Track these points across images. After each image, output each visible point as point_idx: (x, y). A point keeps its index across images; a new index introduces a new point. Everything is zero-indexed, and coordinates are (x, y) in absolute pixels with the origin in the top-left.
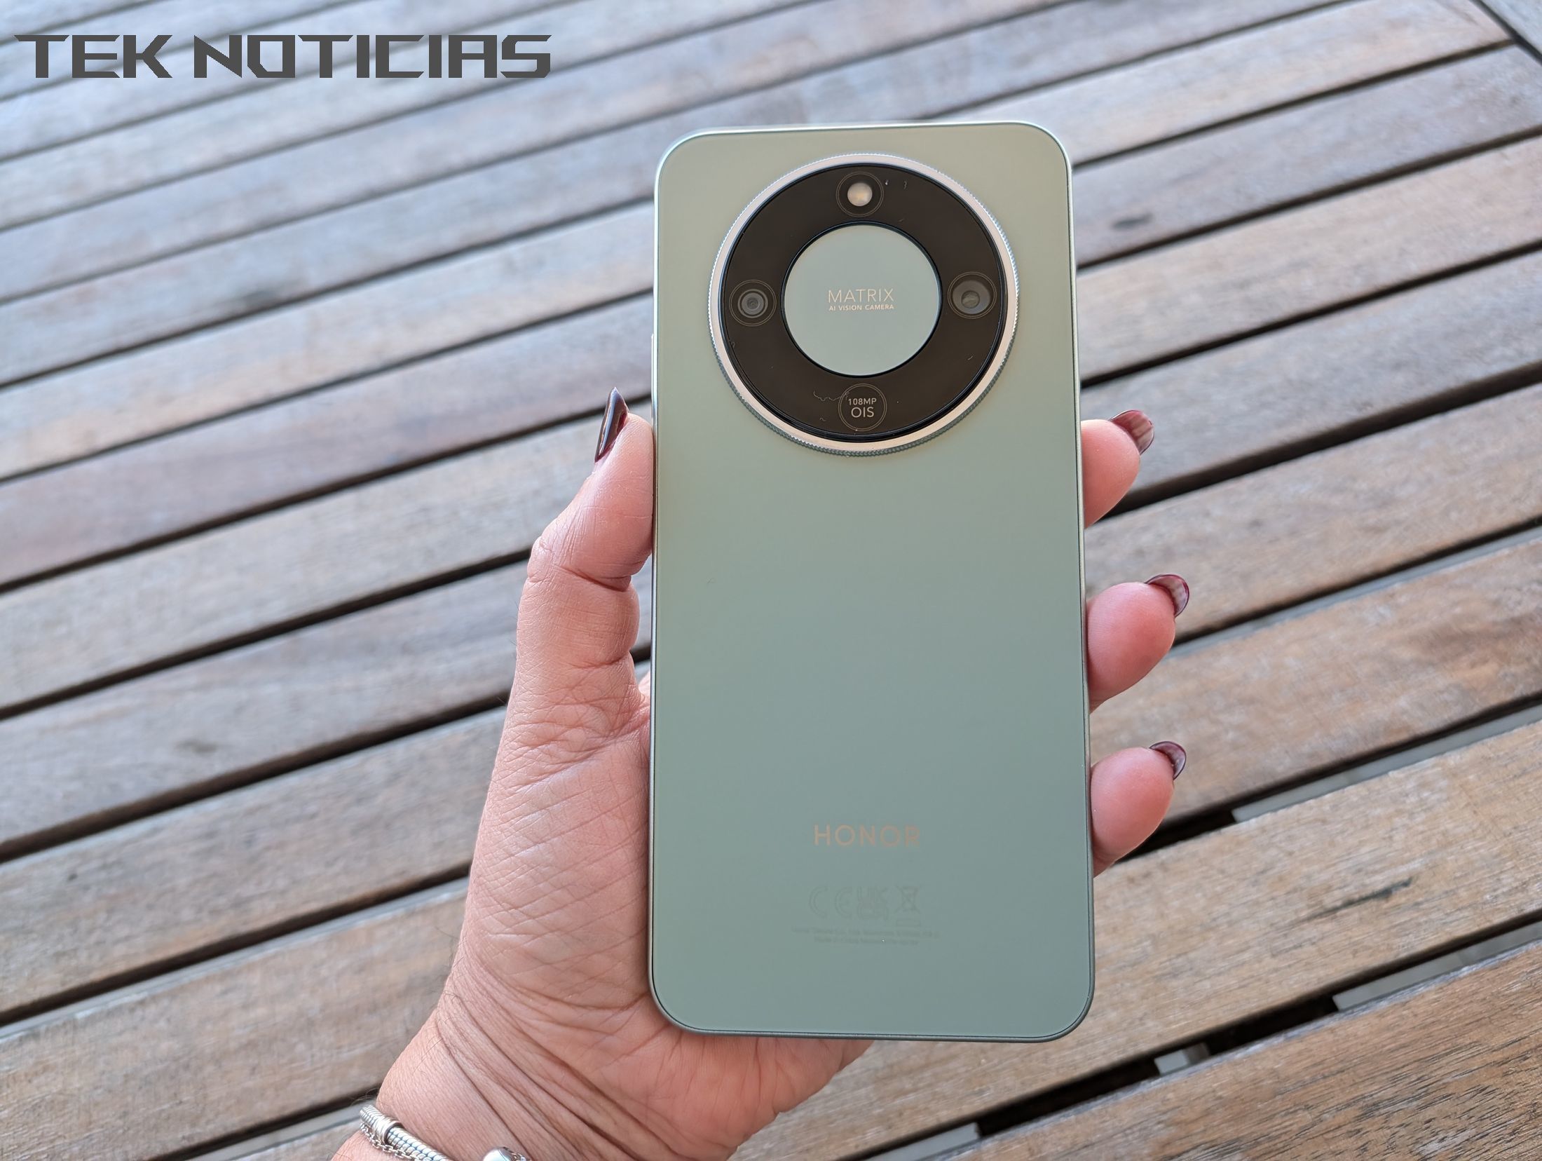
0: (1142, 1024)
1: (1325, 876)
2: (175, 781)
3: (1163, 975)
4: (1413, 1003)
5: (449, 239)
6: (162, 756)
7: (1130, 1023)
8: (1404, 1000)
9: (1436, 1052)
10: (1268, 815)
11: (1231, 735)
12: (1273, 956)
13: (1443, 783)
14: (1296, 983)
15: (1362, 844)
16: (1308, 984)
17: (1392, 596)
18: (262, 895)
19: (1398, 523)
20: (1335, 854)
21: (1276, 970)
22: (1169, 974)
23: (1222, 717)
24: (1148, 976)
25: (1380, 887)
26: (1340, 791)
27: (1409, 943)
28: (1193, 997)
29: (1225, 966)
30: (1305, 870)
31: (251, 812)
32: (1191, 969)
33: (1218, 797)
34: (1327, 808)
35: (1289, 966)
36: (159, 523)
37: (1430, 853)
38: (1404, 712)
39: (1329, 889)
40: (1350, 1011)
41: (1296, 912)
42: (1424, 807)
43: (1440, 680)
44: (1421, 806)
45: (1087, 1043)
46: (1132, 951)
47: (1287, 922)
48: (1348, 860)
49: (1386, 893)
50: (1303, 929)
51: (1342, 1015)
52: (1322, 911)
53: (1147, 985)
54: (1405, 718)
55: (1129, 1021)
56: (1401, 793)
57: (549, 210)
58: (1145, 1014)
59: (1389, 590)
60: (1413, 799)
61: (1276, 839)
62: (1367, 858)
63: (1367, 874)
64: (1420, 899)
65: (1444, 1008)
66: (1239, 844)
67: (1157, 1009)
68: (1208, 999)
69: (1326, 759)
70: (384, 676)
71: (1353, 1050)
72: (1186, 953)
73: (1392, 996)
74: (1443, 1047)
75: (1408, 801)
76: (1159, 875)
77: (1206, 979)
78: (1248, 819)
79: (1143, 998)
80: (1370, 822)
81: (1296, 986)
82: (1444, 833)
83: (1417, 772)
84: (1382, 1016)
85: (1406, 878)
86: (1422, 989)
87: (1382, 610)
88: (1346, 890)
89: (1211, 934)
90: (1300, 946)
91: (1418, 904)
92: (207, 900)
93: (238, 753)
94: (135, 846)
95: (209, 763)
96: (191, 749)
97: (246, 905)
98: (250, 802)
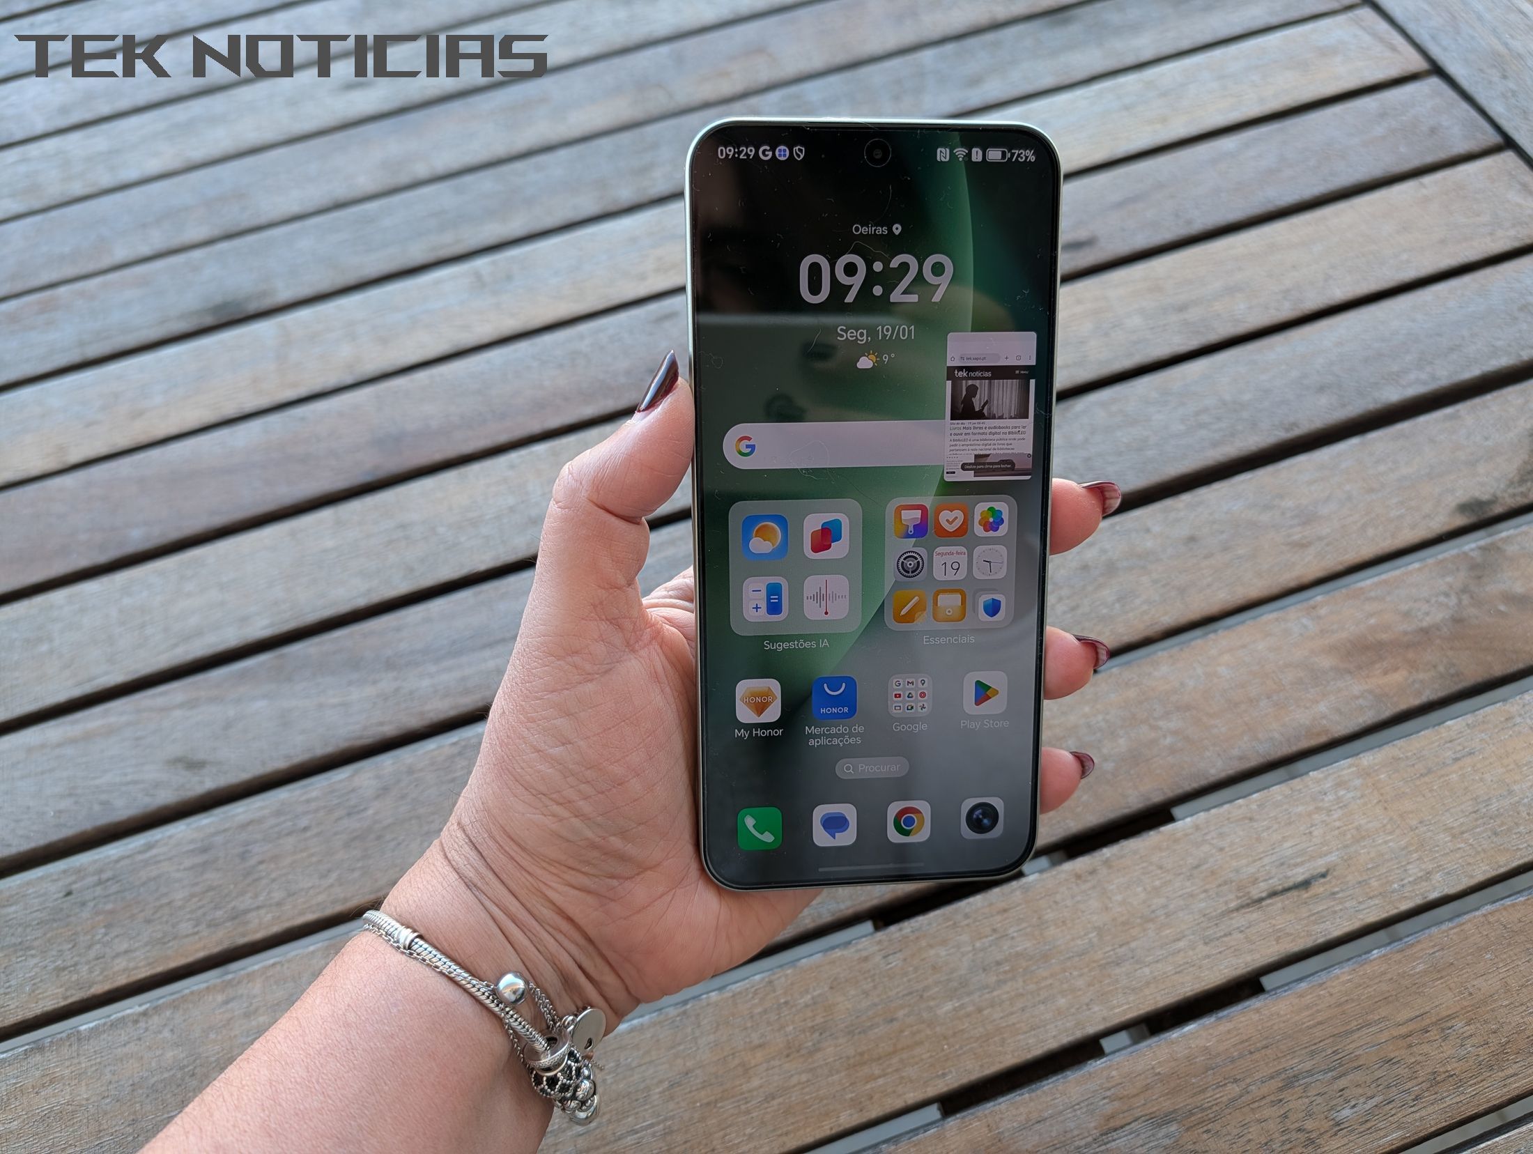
0: (1090, 1009)
1: (1251, 870)
2: (166, 797)
3: (1108, 963)
4: (1329, 984)
5: (417, 253)
6: (152, 773)
7: (1078, 1009)
8: (1321, 982)
9: (1348, 1028)
10: (1202, 814)
11: (1168, 740)
12: (1206, 944)
13: (1358, 782)
14: (1226, 967)
15: (1285, 839)
16: (1236, 969)
17: (1314, 608)
18: (258, 908)
19: (1320, 539)
20: (1262, 849)
21: (1208, 956)
22: (1113, 962)
23: (1161, 723)
24: (1094, 965)
25: (1300, 878)
26: (1266, 791)
27: (1326, 929)
28: (1134, 983)
29: (1163, 954)
30: (1234, 864)
31: (244, 826)
32: (1133, 958)
33: (1157, 798)
34: (1254, 807)
35: (1220, 953)
36: (137, 540)
37: (1346, 847)
38: (1324, 717)
39: (1255, 881)
40: (1274, 992)
41: (1226, 903)
42: (1341, 805)
43: (1356, 686)
44: (1338, 804)
45: (1039, 1028)
46: (1079, 942)
47: (1219, 911)
48: (1272, 854)
49: (1306, 884)
50: (1231, 919)
51: (1267, 996)
52: (1249, 901)
53: (1093, 973)
54: (1324, 722)
55: (1078, 1006)
56: (1320, 792)
57: (516, 226)
58: (1091, 1000)
59: (1312, 602)
60: (1330, 797)
61: (1208, 837)
62: (1289, 852)
63: (1289, 866)
64: (1336, 889)
65: (1356, 988)
66: (1176, 841)
67: (1102, 995)
68: (1148, 984)
69: (1253, 762)
70: (370, 691)
71: (1276, 1027)
72: (1128, 943)
73: (1311, 978)
74: (1356, 1023)
75: (1326, 799)
76: (1103, 871)
77: (1146, 966)
78: (1183, 819)
79: (1090, 985)
80: (1292, 820)
81: (1226, 971)
82: (1358, 829)
83: (1334, 773)
84: (1301, 996)
85: (1324, 870)
86: (1337, 971)
87: (1304, 621)
88: (1271, 881)
89: (1151, 925)
90: (1230, 934)
91: (1334, 894)
92: (204, 914)
93: (228, 769)
94: (129, 862)
95: (199, 779)
96: (180, 766)
97: (243, 918)
98: (242, 817)
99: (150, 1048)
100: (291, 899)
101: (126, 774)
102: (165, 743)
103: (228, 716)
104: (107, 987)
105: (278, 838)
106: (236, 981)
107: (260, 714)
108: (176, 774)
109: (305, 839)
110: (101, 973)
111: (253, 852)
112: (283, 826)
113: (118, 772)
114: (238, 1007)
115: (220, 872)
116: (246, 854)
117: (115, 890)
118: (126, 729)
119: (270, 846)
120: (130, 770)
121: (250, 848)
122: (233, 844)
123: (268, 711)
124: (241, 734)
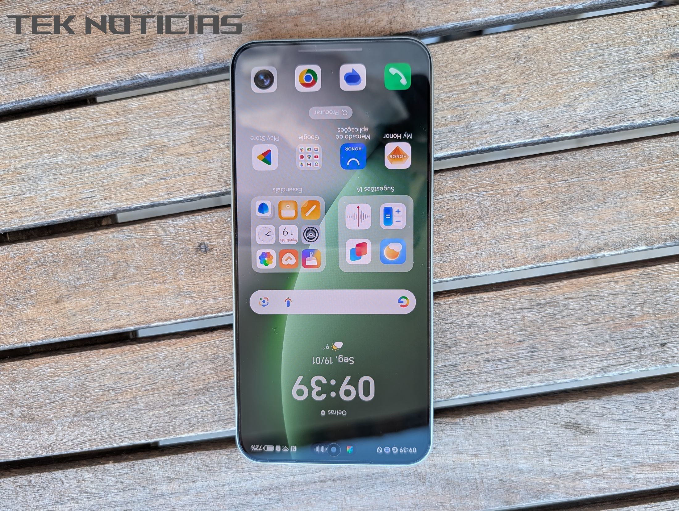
6: (606, 426)
18: (522, 309)
92: (561, 312)
93: (548, 418)
94: (620, 360)
95: (570, 414)
96: (585, 428)
97: (533, 304)
98: (537, 379)
99: (595, 225)
100: (498, 311)
101: (627, 429)
102: (599, 448)
103: (550, 460)
104: (629, 272)
105: (509, 357)
106: (536, 260)
107: (524, 457)
108: (587, 421)
109: (489, 353)
110: (634, 283)
111: (527, 351)
112: (505, 366)
113: (633, 432)
114: (534, 242)
115: (551, 340)
116: (533, 350)
117: (628, 341)
118: (630, 465)
119: (515, 353)
120: (624, 432)
121: (530, 354)
122: (542, 359)
123: (518, 459)
124: (539, 444)
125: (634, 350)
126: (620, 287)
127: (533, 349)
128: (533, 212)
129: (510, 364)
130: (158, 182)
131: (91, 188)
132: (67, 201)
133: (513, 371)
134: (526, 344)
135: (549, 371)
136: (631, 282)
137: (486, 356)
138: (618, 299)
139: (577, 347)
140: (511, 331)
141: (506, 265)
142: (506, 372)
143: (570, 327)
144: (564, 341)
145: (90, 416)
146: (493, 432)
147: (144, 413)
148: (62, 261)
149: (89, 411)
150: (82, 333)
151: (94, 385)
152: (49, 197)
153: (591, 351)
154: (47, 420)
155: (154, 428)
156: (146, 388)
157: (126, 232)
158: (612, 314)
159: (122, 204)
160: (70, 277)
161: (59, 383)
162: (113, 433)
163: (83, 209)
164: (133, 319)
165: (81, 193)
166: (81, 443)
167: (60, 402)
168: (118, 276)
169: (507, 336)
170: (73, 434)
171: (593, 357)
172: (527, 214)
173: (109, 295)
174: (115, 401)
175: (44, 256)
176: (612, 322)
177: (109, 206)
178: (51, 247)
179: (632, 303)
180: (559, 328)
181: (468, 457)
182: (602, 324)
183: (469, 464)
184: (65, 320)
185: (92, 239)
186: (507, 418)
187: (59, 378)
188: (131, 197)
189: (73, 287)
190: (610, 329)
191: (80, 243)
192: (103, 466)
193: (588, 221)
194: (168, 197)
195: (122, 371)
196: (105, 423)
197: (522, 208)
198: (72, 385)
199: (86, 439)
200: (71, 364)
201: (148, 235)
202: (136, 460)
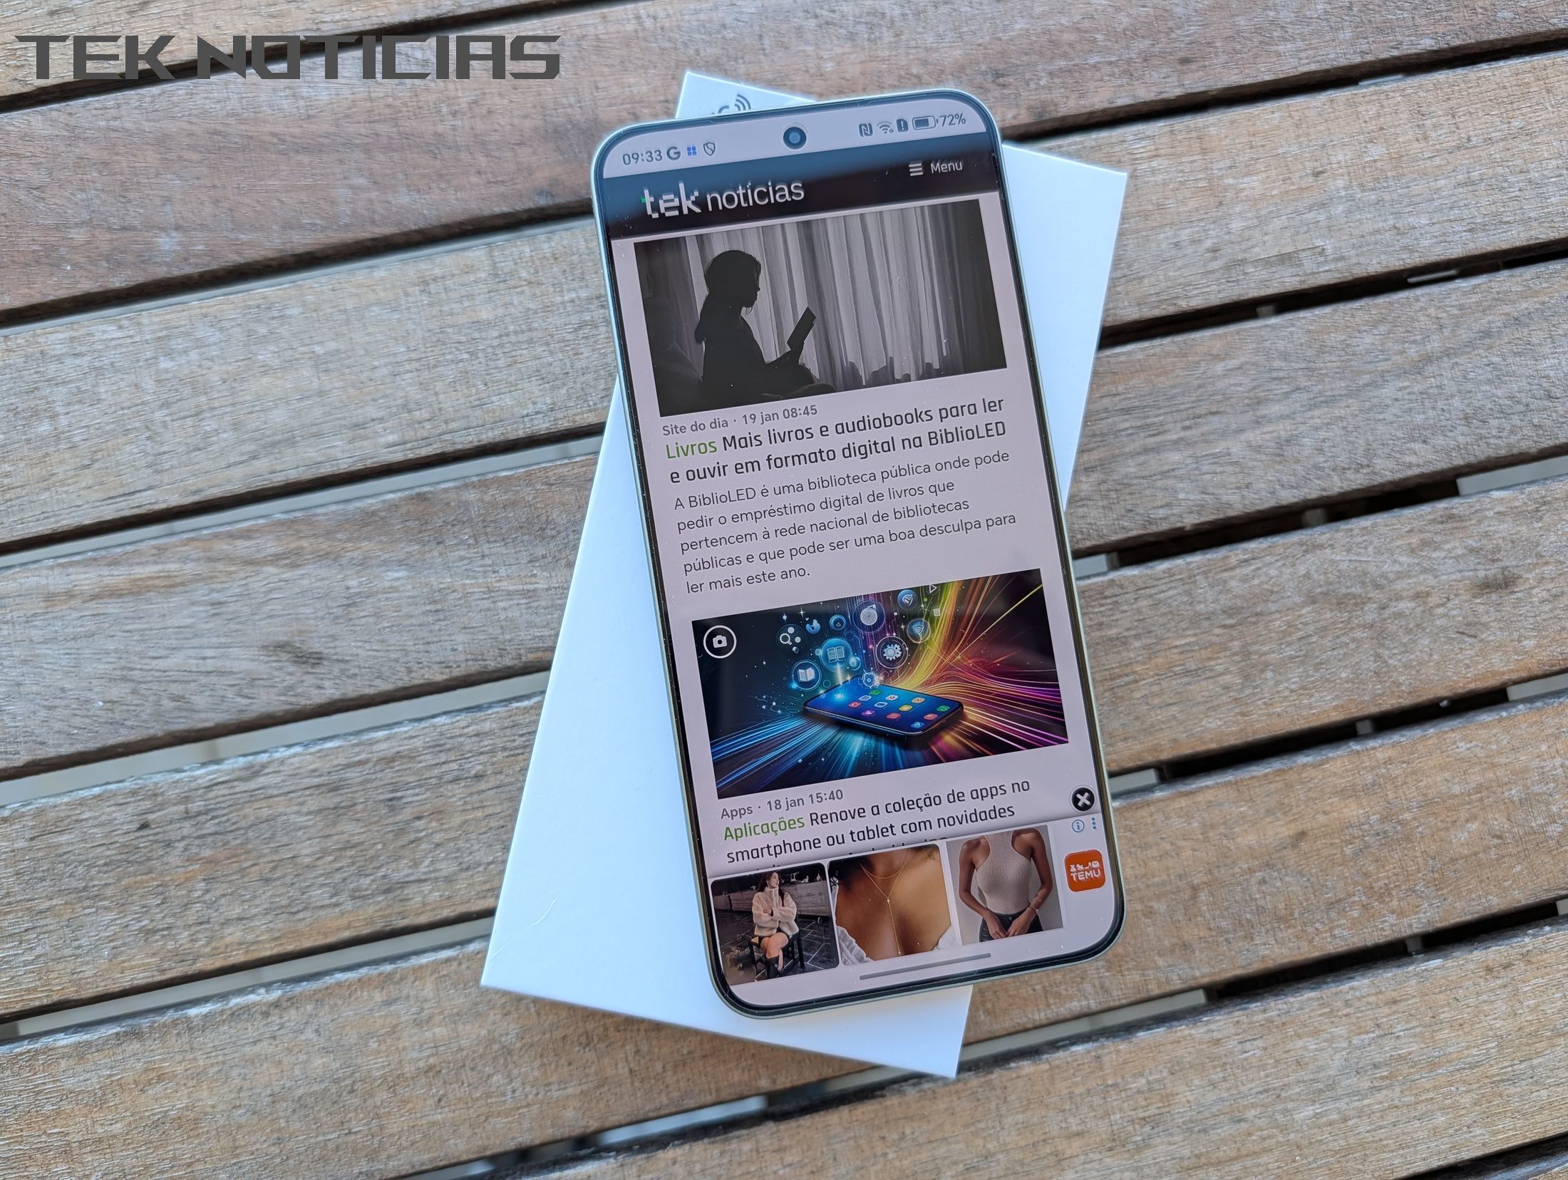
6: (244, 661)
18: (420, 881)
92: (344, 879)
93: (357, 671)
94: (227, 792)
95: (315, 681)
96: (285, 656)
97: (399, 892)
98: (383, 746)
99: (289, 1051)
100: (464, 875)
101: (204, 658)
102: (256, 617)
103: (348, 588)
104: (219, 963)
105: (439, 785)
106: (398, 976)
107: (397, 591)
108: (280, 669)
109: (479, 793)
110: (208, 944)
111: (405, 800)
112: (445, 767)
113: (192, 653)
114: (404, 1012)
115: (361, 824)
116: (394, 802)
117: (212, 830)
118: (194, 586)
119: (428, 794)
120: (209, 653)
121: (399, 794)
122: (374, 784)
123: (409, 587)
124: (371, 620)
125: (199, 814)
126: (234, 934)
127: (393, 804)
128: (408, 1069)
129: (436, 772)
130: (1119, 1080)
131: (1246, 1059)
132: (1291, 1032)
133: (429, 759)
134: (407, 814)
135: (360, 763)
136: (214, 944)
137: (483, 785)
138: (237, 911)
139: (309, 813)
140: (438, 838)
141: (455, 964)
142: (443, 757)
143: (325, 852)
144: (335, 824)
145: (1231, 616)
146: (461, 638)
147: (1128, 629)
148: (1296, 915)
149: (1232, 626)
150: (1252, 778)
151: (1227, 678)
152: (1325, 1035)
153: (280, 806)
154: (1314, 602)
155: (1109, 601)
156: (1127, 679)
157: (1175, 978)
158: (246, 879)
159: (1187, 1032)
160: (1279, 884)
161: (1294, 677)
162: (1187, 587)
163: (1260, 1017)
164: (1158, 811)
165: (1265, 1049)
166: (1246, 561)
167: (1289, 639)
168: (1189, 892)
169: (445, 827)
170: (1263, 578)
171: (277, 796)
172: (421, 1064)
173: (1204, 855)
174: (1186, 650)
175: (1331, 921)
176: (246, 864)
177: (1212, 1027)
178: (1317, 939)
179: (210, 905)
180: (345, 849)
181: (505, 585)
182: (266, 859)
183: (503, 572)
184: (1286, 801)
185: (1241, 961)
186: (436, 667)
187: (1293, 687)
188: (1169, 1047)
189: (1274, 865)
190: (248, 852)
191: (1264, 951)
192: (1203, 519)
193: (303, 1057)
194: (1100, 1052)
195: (1174, 709)
196: (1202, 606)
197: (431, 1074)
198: (1269, 674)
199: (1238, 571)
200: (1269, 715)
201: (1136, 976)
202: (1140, 536)
